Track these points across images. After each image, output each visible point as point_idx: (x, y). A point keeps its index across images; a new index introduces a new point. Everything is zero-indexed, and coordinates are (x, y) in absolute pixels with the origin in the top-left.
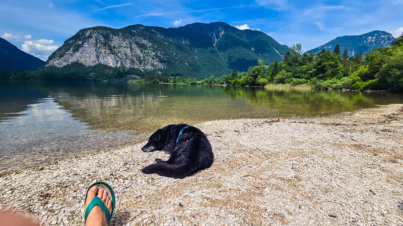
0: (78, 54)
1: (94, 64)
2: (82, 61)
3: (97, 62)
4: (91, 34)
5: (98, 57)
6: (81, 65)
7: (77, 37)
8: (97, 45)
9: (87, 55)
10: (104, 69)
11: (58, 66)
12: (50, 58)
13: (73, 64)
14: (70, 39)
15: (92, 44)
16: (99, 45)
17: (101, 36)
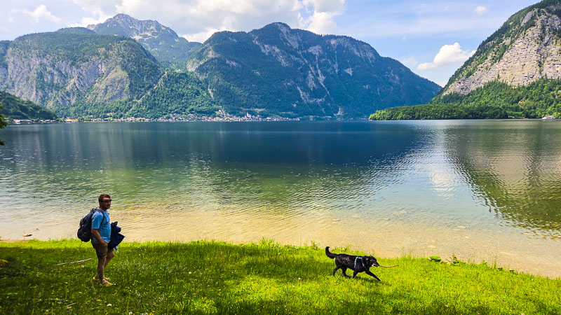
0: (499, 66)
1: (531, 81)
2: (506, 78)
3: (537, 77)
4: (533, 18)
5: (540, 64)
6: (503, 85)
7: (503, 31)
8: (542, 39)
9: (518, 64)
10: (551, 90)
11: (462, 93)
12: (451, 81)
13: (490, 85)
14: (489, 39)
15: (532, 39)
16: (547, 39)
17: (554, 16)
